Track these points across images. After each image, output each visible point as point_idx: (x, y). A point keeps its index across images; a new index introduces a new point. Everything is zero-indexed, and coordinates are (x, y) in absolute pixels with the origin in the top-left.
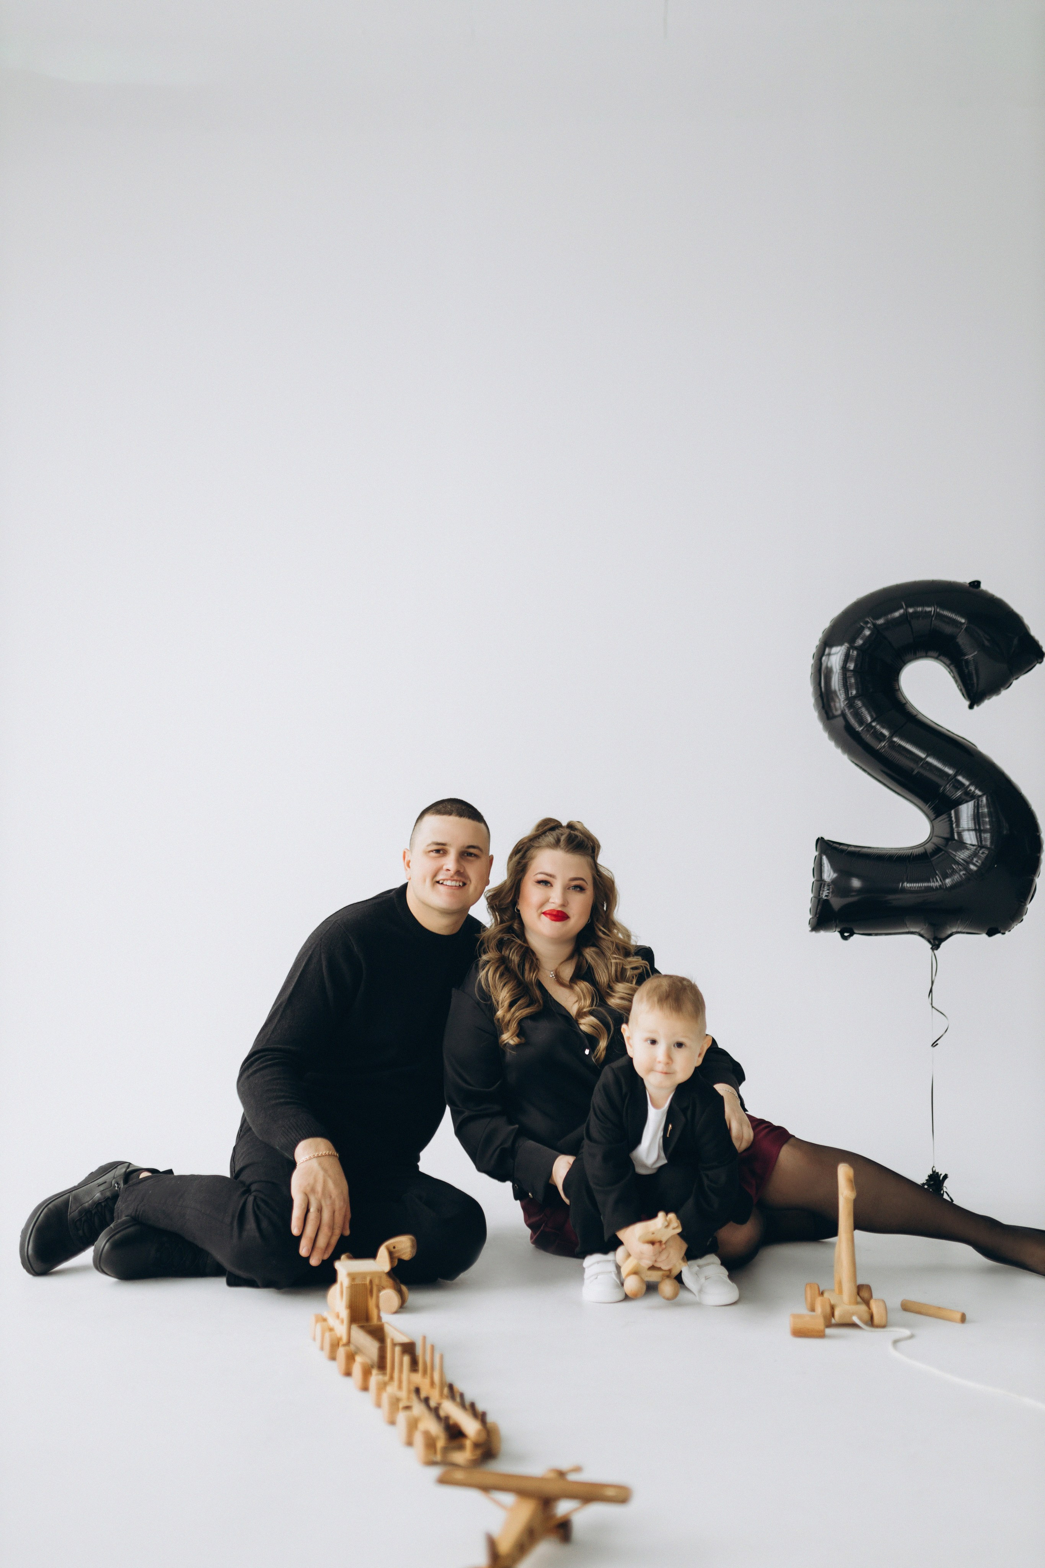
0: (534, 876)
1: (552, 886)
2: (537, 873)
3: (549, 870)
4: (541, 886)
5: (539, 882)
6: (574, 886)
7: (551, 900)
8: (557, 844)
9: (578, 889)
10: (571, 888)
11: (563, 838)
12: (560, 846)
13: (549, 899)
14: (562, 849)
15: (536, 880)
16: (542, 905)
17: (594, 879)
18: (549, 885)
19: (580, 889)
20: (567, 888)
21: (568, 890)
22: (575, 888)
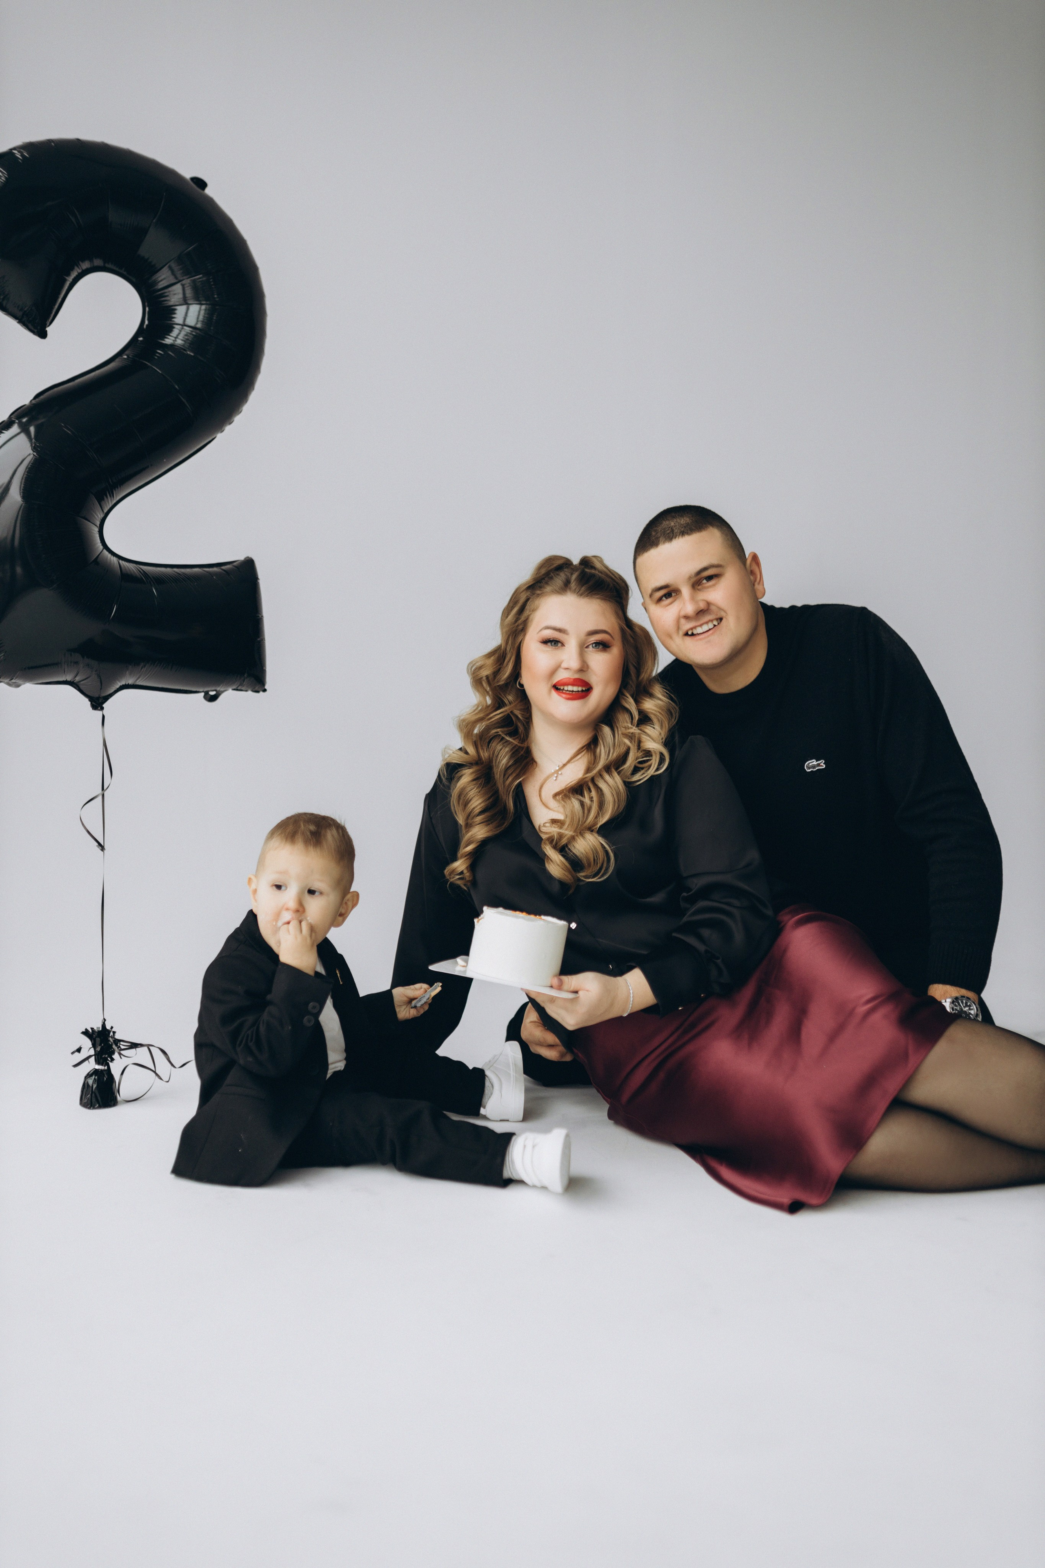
0: (538, 633)
1: (563, 645)
2: (540, 628)
3: (558, 625)
4: (548, 648)
5: (546, 642)
6: (595, 643)
7: (564, 665)
8: (566, 586)
9: (601, 647)
10: (591, 646)
11: (574, 577)
12: (570, 589)
13: (561, 663)
14: (574, 591)
15: (541, 640)
16: (553, 672)
17: (622, 631)
18: (560, 645)
19: (603, 646)
20: (583, 647)
21: (586, 649)
22: (596, 646)
